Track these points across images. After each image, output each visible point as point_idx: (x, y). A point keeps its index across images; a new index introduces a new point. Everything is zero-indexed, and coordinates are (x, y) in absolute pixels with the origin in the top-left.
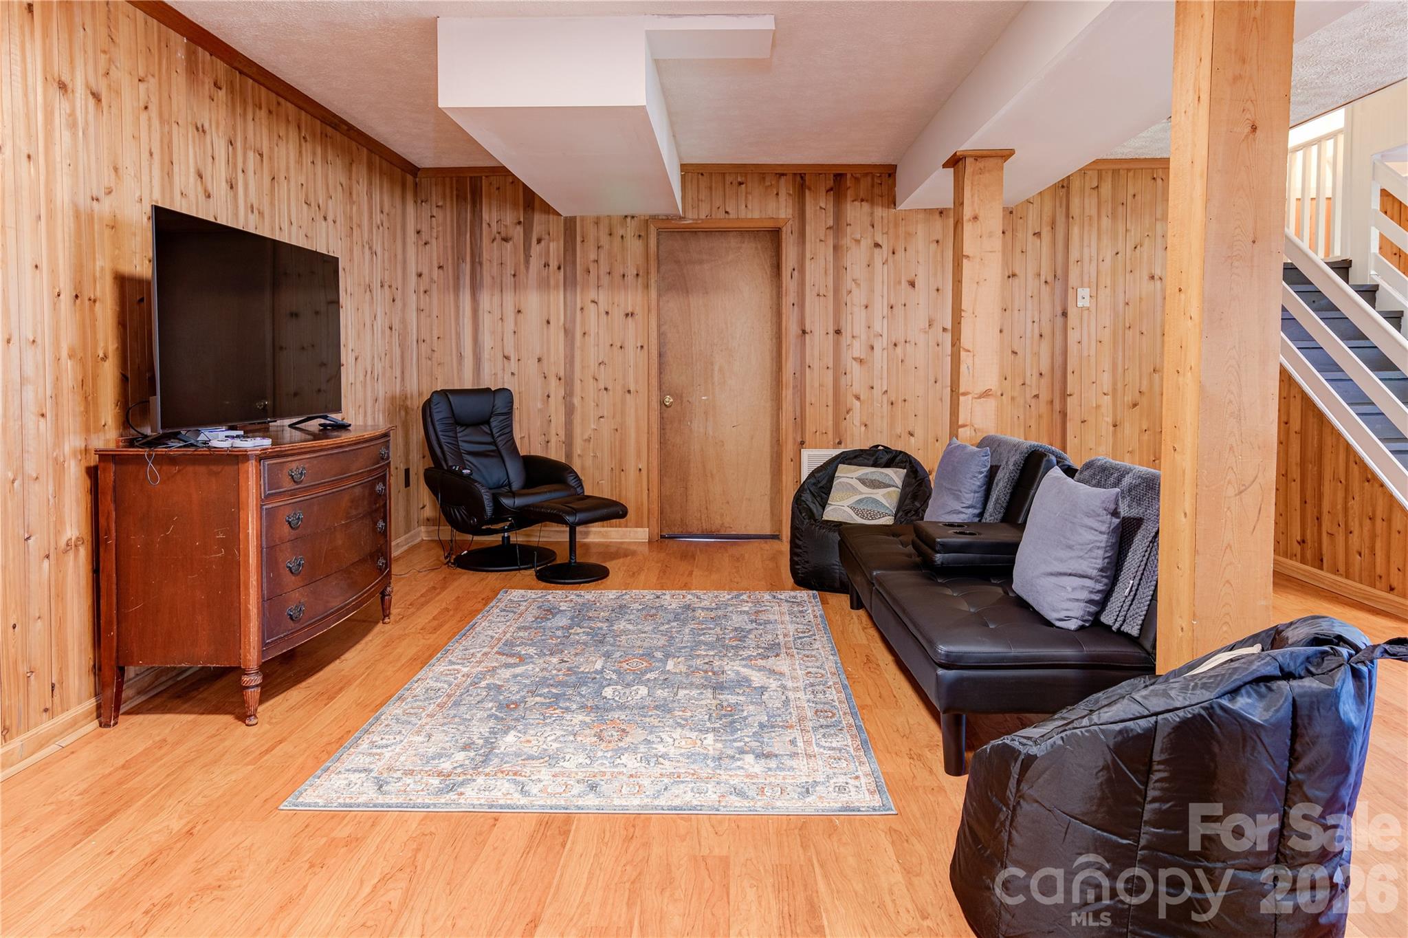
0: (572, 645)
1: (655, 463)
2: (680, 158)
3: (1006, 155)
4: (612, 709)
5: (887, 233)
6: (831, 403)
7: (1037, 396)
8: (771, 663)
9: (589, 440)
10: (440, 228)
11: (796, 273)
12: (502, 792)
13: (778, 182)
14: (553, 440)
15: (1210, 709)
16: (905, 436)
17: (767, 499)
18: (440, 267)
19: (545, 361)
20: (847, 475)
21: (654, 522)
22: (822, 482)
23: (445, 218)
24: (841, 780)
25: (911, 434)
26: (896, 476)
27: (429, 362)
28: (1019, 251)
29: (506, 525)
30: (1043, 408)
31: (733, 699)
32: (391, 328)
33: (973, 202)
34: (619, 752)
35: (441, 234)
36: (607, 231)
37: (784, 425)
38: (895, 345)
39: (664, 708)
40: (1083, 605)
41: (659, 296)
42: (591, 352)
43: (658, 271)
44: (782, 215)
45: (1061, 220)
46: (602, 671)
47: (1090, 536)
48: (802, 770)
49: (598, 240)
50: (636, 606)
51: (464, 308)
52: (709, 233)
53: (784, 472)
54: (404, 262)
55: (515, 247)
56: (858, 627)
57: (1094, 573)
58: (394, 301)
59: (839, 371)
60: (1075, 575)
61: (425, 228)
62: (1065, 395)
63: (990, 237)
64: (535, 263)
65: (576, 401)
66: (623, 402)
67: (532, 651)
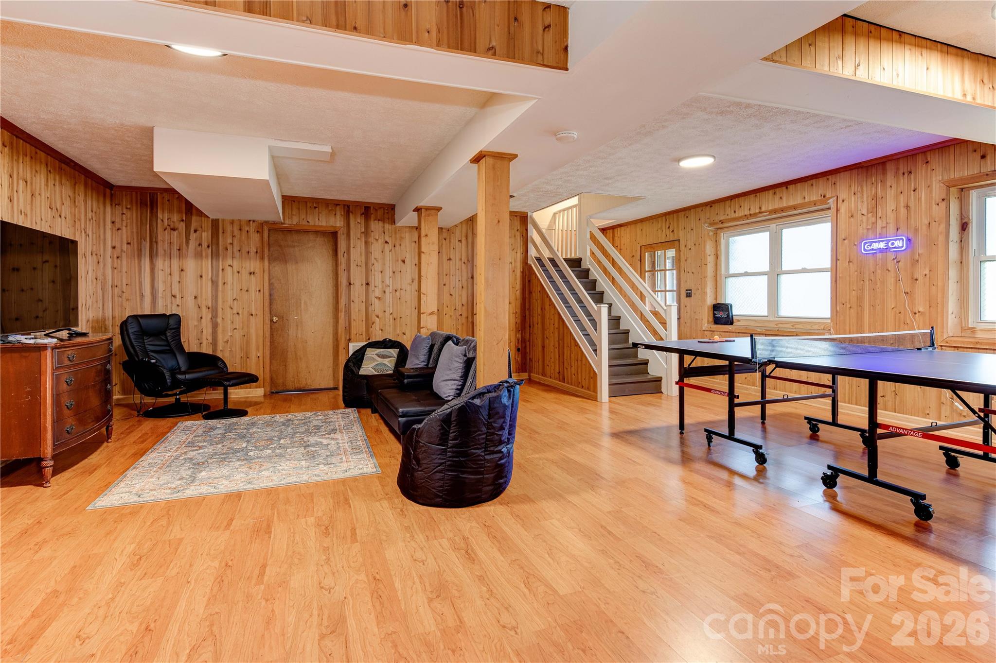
0: (228, 439)
1: (267, 352)
2: (282, 193)
3: (439, 209)
4: (254, 459)
5: (391, 237)
6: (364, 319)
7: (461, 315)
8: (332, 435)
9: (227, 342)
10: (129, 221)
11: (345, 254)
12: (205, 490)
13: (336, 208)
14: (205, 342)
15: (466, 403)
16: (401, 334)
17: (331, 369)
18: (128, 243)
19: (199, 299)
20: (371, 353)
21: (267, 384)
22: (359, 356)
23: (132, 215)
24: (361, 466)
25: (404, 334)
26: (394, 352)
27: (120, 299)
28: (452, 248)
29: (178, 391)
30: (464, 321)
31: (313, 449)
32: (97, 279)
33: (425, 229)
34: (260, 471)
35: (129, 224)
36: (238, 228)
37: (340, 330)
38: (396, 291)
39: (280, 456)
40: (454, 390)
41: (270, 263)
42: (229, 292)
43: (269, 251)
44: (338, 225)
45: (470, 235)
46: (246, 447)
47: (457, 365)
48: (345, 466)
49: (233, 232)
50: (261, 422)
51: (145, 267)
52: (298, 232)
53: (340, 355)
54: (105, 239)
55: (179, 233)
56: (375, 420)
57: (458, 378)
58: (98, 263)
59: (368, 304)
60: (451, 380)
61: (118, 220)
62: (473, 314)
63: (433, 244)
64: (193, 244)
65: (219, 320)
66: (248, 320)
67: (205, 444)
